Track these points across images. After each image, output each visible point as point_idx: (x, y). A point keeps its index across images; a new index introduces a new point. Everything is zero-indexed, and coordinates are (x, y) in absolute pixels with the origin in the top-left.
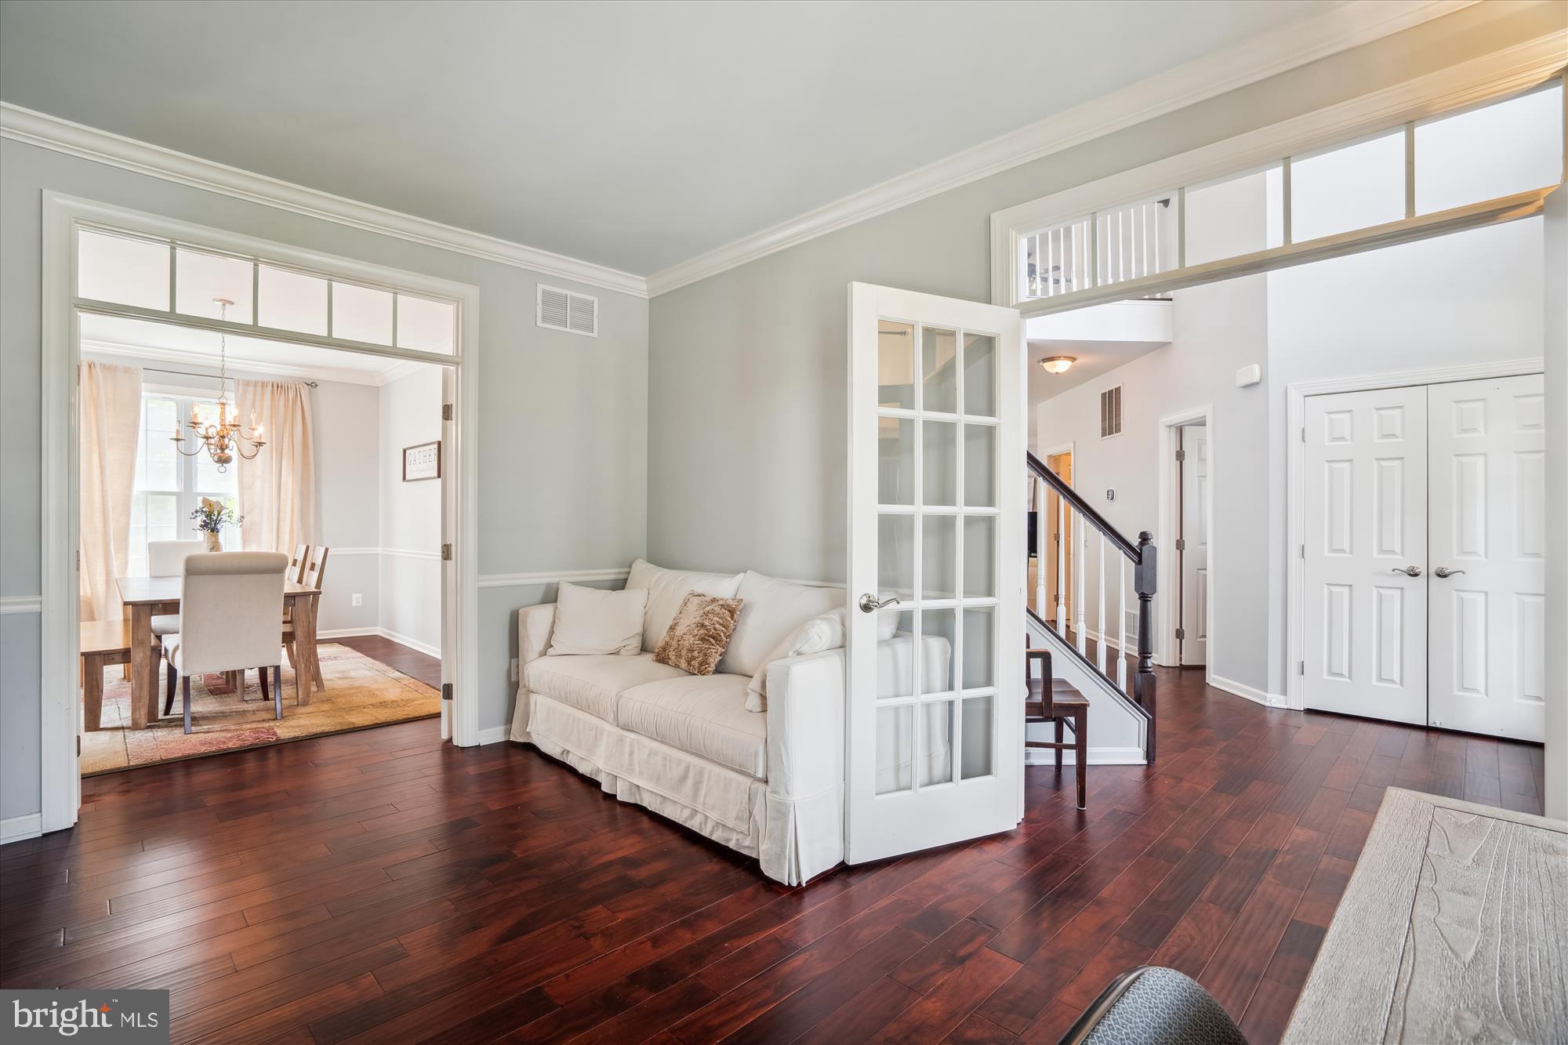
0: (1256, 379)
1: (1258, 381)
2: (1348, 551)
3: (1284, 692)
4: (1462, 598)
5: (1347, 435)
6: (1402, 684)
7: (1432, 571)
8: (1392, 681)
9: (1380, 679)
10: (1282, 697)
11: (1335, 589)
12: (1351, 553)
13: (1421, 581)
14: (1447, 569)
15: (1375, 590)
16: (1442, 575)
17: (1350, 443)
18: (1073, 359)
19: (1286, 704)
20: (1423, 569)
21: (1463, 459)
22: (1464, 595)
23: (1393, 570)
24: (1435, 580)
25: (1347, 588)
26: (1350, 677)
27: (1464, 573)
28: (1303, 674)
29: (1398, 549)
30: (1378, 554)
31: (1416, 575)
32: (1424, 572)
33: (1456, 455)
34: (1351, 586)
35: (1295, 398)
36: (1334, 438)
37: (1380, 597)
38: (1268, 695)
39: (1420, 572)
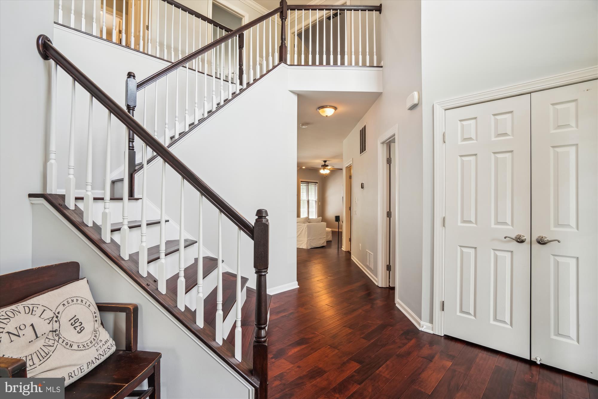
0: (416, 102)
1: (418, 103)
2: (474, 222)
3: (431, 321)
4: (558, 261)
5: (474, 137)
6: (511, 325)
7: (534, 239)
8: (504, 322)
9: (495, 319)
10: (430, 325)
11: (465, 250)
12: (476, 223)
13: (525, 246)
14: (546, 238)
15: (492, 251)
16: (541, 242)
17: (475, 142)
18: (335, 108)
19: (432, 330)
20: (527, 237)
21: (558, 150)
22: (559, 259)
23: (505, 238)
24: (536, 246)
25: (474, 250)
26: (475, 316)
27: (559, 242)
28: (443, 310)
29: (509, 221)
30: (495, 224)
31: (522, 242)
32: (528, 240)
33: (553, 147)
34: (475, 248)
35: (439, 111)
36: (464, 139)
37: (496, 257)
38: (421, 322)
39: (525, 239)
